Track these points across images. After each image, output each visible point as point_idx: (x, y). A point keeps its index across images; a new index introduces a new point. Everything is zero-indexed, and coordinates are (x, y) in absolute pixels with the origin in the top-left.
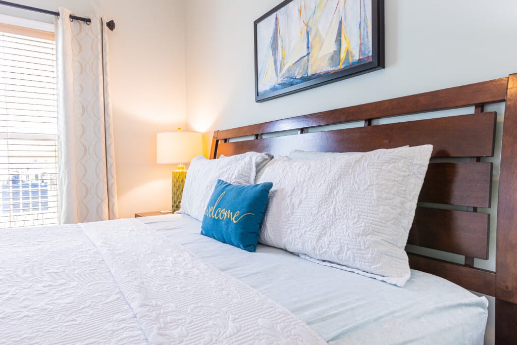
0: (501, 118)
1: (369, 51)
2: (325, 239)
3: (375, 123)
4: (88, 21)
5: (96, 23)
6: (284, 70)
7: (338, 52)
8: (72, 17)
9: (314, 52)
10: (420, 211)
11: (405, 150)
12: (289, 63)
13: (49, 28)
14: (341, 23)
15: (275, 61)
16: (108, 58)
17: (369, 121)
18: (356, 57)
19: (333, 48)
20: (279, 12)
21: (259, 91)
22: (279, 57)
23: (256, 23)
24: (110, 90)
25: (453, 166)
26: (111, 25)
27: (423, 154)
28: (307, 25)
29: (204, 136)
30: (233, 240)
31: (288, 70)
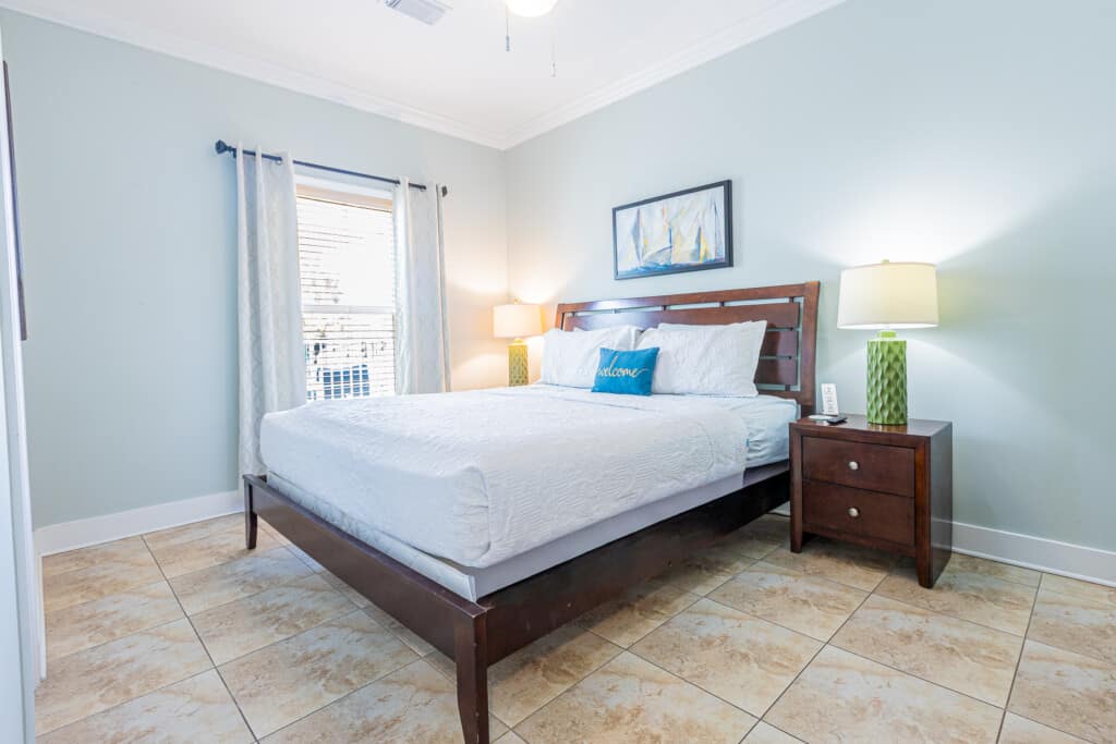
0: (802, 305)
1: (723, 254)
2: (706, 380)
3: (727, 304)
4: (422, 188)
5: (431, 191)
6: (646, 257)
7: (699, 250)
8: (411, 185)
9: (676, 247)
10: (761, 362)
11: (749, 324)
12: (653, 250)
13: (387, 195)
14: (700, 229)
15: (637, 247)
16: (444, 228)
17: (723, 303)
18: (712, 257)
19: (693, 246)
20: (641, 207)
21: (619, 270)
22: (642, 244)
23: (615, 210)
24: (447, 262)
25: (777, 333)
26: (445, 191)
27: (761, 327)
28: (670, 224)
29: (544, 307)
30: (633, 389)
31: (651, 257)
